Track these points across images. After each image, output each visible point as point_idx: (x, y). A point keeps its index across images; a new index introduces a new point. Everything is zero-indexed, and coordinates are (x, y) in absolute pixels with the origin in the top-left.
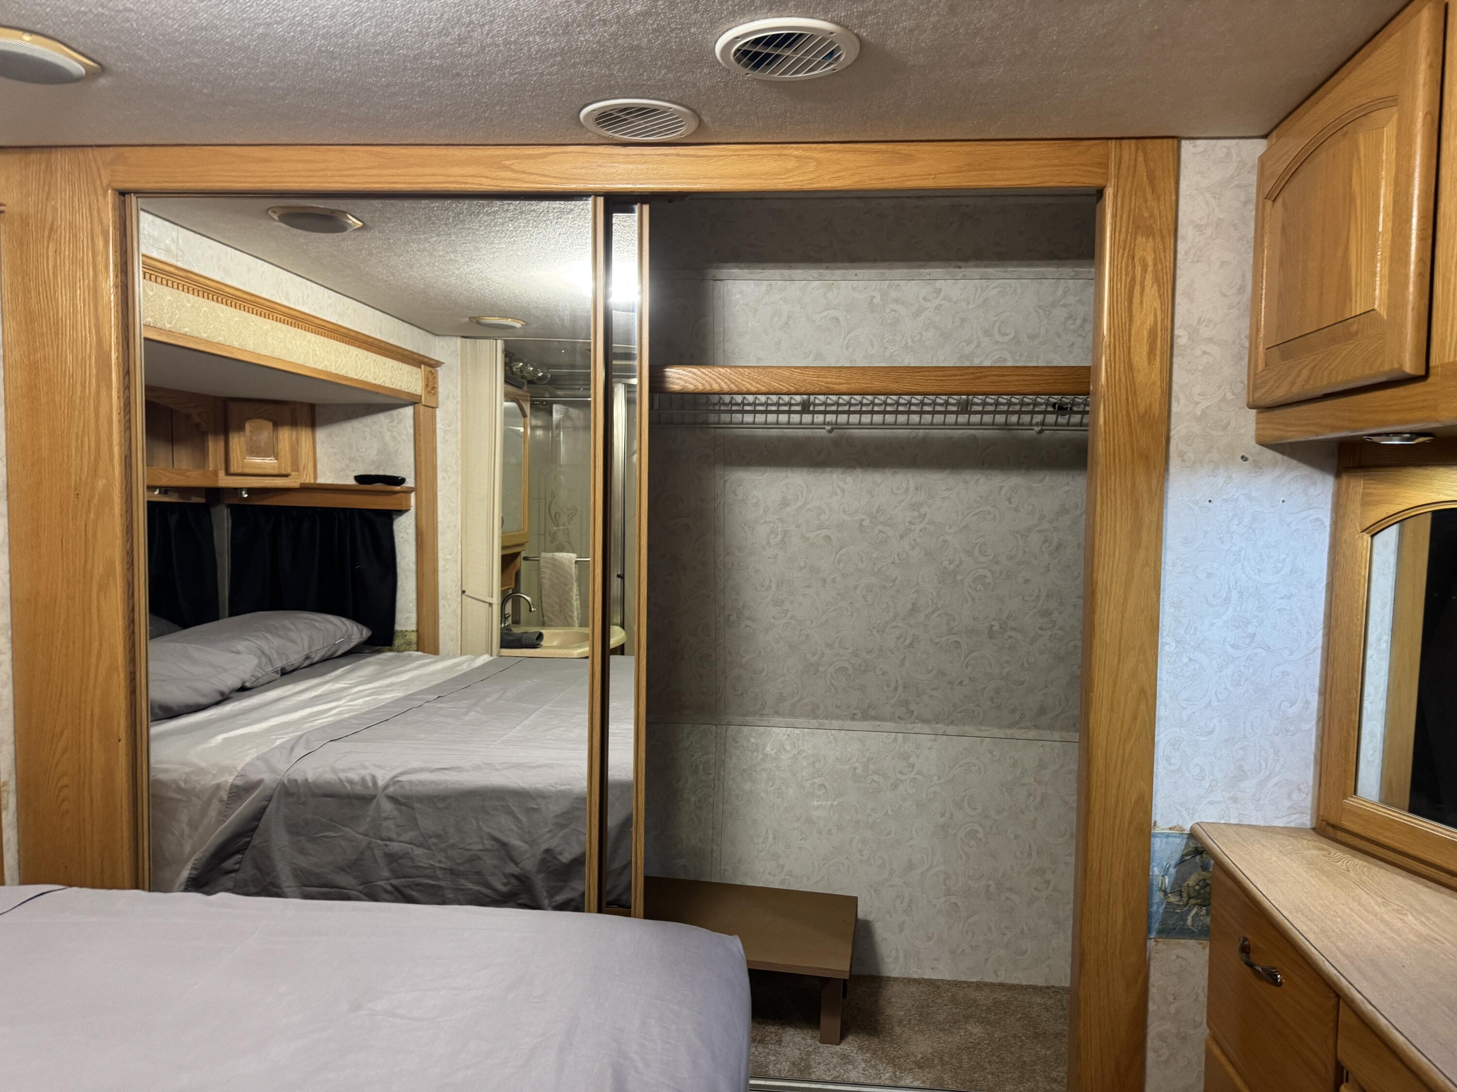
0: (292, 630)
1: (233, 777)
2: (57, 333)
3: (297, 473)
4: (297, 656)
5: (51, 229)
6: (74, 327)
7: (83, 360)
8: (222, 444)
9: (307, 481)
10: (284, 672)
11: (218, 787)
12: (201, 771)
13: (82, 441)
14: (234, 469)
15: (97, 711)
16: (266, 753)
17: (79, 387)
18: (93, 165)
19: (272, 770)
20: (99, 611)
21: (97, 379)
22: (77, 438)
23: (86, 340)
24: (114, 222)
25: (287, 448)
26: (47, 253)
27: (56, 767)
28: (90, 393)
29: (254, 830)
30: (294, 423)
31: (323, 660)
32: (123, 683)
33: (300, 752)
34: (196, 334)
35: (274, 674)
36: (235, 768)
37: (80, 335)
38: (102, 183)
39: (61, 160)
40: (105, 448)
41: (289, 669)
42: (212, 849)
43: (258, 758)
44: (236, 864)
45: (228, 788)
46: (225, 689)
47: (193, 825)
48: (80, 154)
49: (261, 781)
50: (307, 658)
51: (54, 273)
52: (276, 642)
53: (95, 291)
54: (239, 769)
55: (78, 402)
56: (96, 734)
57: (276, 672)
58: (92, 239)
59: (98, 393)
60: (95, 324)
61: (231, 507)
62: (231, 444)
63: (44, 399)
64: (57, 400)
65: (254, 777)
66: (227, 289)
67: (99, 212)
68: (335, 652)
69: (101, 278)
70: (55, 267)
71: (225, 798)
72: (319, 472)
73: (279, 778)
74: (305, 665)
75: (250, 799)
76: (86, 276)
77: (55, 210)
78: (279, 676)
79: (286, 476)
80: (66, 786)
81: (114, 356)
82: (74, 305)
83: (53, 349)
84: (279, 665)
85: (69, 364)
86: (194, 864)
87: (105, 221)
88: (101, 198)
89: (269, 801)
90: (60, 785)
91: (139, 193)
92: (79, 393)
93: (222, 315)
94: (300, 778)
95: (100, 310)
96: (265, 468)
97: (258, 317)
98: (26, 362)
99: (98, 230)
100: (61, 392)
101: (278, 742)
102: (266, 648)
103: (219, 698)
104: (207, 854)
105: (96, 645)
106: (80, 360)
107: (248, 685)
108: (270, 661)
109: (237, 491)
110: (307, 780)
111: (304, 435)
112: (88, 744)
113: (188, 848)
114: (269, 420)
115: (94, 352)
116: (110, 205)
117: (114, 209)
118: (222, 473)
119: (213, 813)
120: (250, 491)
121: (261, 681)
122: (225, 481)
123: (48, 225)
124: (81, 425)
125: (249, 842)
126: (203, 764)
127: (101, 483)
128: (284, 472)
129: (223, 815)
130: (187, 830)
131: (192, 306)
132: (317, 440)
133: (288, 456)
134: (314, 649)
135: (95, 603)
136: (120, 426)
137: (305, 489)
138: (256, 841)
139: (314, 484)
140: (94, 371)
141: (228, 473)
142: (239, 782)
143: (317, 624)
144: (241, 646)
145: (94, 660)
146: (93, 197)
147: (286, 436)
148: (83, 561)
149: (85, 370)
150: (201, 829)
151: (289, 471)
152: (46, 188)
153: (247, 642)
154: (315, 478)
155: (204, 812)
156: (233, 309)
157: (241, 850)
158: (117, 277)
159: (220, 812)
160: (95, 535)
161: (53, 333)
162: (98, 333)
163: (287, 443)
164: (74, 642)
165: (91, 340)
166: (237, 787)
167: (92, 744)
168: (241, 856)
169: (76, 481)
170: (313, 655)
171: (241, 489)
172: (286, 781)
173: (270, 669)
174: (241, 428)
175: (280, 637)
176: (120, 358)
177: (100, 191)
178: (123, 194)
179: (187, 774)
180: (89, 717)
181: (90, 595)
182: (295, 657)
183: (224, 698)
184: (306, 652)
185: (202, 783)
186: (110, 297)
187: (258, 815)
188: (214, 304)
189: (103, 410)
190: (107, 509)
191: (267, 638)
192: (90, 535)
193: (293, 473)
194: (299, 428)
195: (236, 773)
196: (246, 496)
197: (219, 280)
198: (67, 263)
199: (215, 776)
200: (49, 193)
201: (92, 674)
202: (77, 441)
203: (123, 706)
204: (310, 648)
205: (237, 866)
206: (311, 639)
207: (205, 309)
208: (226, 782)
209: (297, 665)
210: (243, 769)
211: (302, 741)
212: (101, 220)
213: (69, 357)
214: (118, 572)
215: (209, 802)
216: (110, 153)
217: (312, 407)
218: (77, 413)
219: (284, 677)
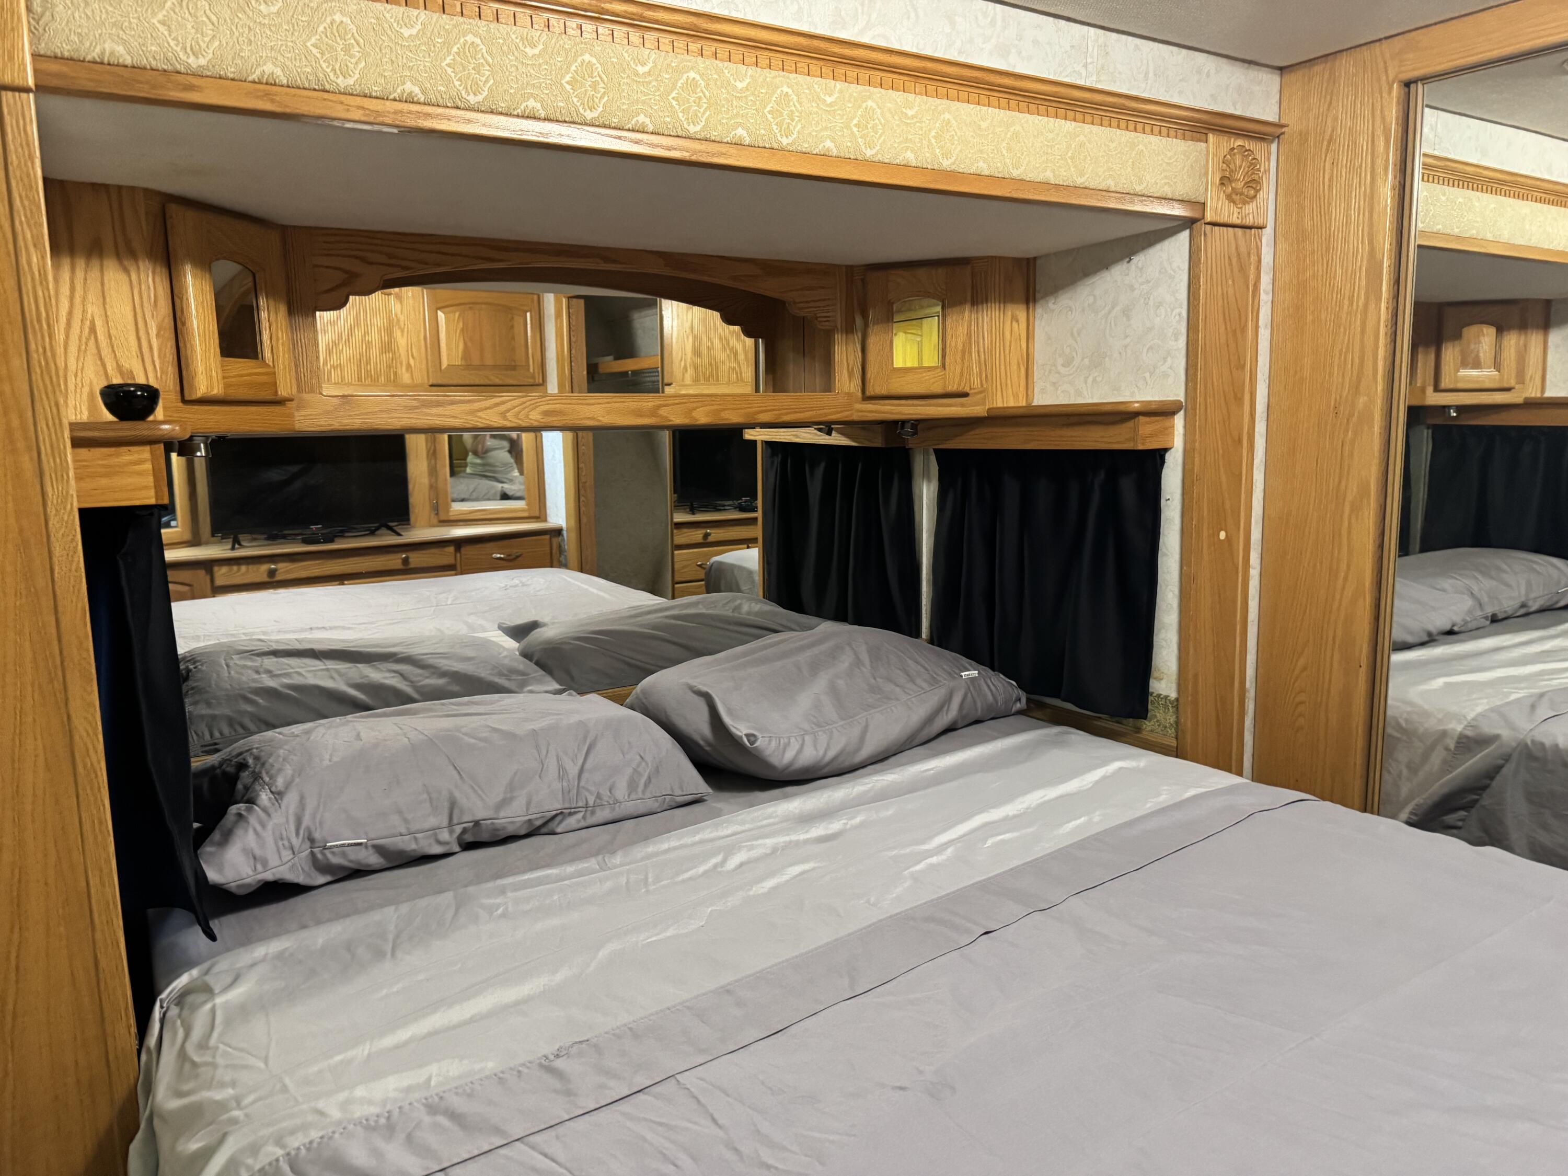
0: (1505, 572)
1: (1462, 726)
2: (1328, 249)
3: (1521, 386)
4: (1511, 603)
5: (1330, 141)
6: (1345, 240)
7: (1354, 272)
8: (1432, 356)
9: (1533, 395)
10: (1494, 619)
11: (1444, 734)
12: (1426, 714)
13: (1345, 358)
14: (1445, 383)
15: (1339, 633)
16: (1501, 706)
17: (1346, 302)
18: (1380, 60)
19: (1512, 727)
20: (1349, 532)
21: (1367, 292)
22: (1340, 355)
23: (1358, 251)
24: (1397, 119)
25: (1513, 358)
26: (1324, 166)
27: (1294, 684)
28: (1358, 305)
29: (1485, 788)
30: (1523, 326)
31: (1542, 611)
32: (1368, 608)
33: (1544, 711)
34: (1448, 231)
35: (1483, 620)
36: (1465, 717)
37: (1351, 247)
38: (1387, 77)
39: (1346, 65)
40: (1369, 364)
41: (1500, 616)
42: (1436, 798)
43: (1492, 710)
44: (1460, 820)
45: (1456, 738)
46: (1432, 629)
47: (1413, 769)
48: (1366, 52)
49: (1497, 737)
50: (1523, 605)
51: (1329, 186)
52: (1487, 583)
53: (1372, 197)
54: (1469, 718)
55: (1344, 316)
56: (1337, 656)
57: (1486, 618)
58: (1373, 141)
59: (1366, 305)
60: (1369, 233)
61: (1435, 429)
62: (1443, 356)
63: (1310, 318)
64: (1323, 317)
65: (1489, 729)
66: (1486, 173)
67: (1382, 112)
68: (1557, 602)
69: (1379, 182)
70: (1331, 180)
71: (1452, 746)
72: (1548, 382)
73: (1522, 737)
74: (1518, 614)
75: (1483, 753)
76: (1363, 182)
77: (1335, 119)
78: (1488, 622)
79: (1508, 390)
80: (1301, 703)
81: (1386, 264)
82: (1348, 216)
83: (1323, 264)
84: (1489, 610)
85: (1338, 278)
86: (1414, 809)
87: (1388, 120)
88: (1385, 95)
89: (1507, 760)
90: (1298, 700)
91: (1424, 79)
92: (1346, 307)
93: (1477, 204)
94: (1548, 742)
95: (1375, 216)
96: (1483, 381)
97: (1516, 201)
98: (1295, 282)
99: (1379, 132)
100: (1327, 308)
101: (1513, 697)
102: (1475, 589)
103: (1426, 638)
104: (1430, 802)
105: (1343, 566)
106: (1350, 271)
107: (1456, 629)
108: (1480, 604)
109: (1444, 408)
110: (1557, 746)
111: (1534, 339)
112: (1328, 665)
113: (1405, 790)
114: (1492, 325)
115: (1365, 263)
116: (1395, 100)
117: (1398, 103)
118: (1430, 390)
119: (1436, 759)
120: (1461, 409)
121: (1470, 626)
122: (1433, 399)
123: (1327, 137)
124: (1346, 341)
125: (1476, 801)
126: (1426, 707)
127: (1362, 401)
128: (1506, 385)
129: (1447, 766)
130: (1405, 772)
131: (1447, 199)
132: (1550, 344)
133: (1514, 365)
134: (1532, 595)
135: (1346, 524)
136: (1386, 339)
137: (1530, 404)
138: (1486, 800)
139: (1541, 398)
140: (1363, 283)
141: (1437, 389)
142: (1469, 733)
143: (1535, 566)
144: (1447, 584)
145: (1340, 582)
146: (1377, 95)
147: (1513, 342)
148: (1337, 480)
149: (1355, 283)
150: (1421, 774)
151: (1512, 383)
152: (1328, 98)
153: (1454, 581)
154: (1543, 390)
155: (1426, 756)
156: (1488, 195)
157: (1468, 807)
158: (1395, 178)
159: (1445, 762)
160: (1351, 455)
161: (1324, 249)
162: (1371, 242)
163: (1513, 350)
164: (1321, 563)
165: (1363, 250)
166: (1467, 737)
167: (1331, 665)
168: (1465, 813)
169: (1336, 400)
170: (1530, 603)
171: (1449, 407)
172: (1529, 743)
173: (1479, 613)
174: (1457, 336)
175: (1492, 578)
176: (1392, 266)
177: (1385, 88)
178: (1407, 84)
179: (1408, 713)
180: (1330, 639)
181: (1341, 516)
182: (1508, 603)
183: (1430, 640)
184: (1523, 599)
185: (1426, 726)
186: (1386, 201)
187: (1492, 773)
188: (1470, 193)
189: (1370, 324)
190: (1366, 428)
191: (1476, 578)
192: (1346, 453)
193: (1517, 386)
194: (1529, 331)
195: (1465, 723)
196: (1455, 414)
197: (1475, 162)
198: (1344, 174)
199: (1440, 721)
200: (1330, 103)
201: (1338, 597)
202: (1340, 358)
203: (1367, 632)
204: (1527, 594)
205: (1460, 824)
206: (1529, 584)
207: (1461, 200)
208: (1454, 730)
209: (1510, 613)
210: (1473, 719)
211: (1545, 699)
212: (1383, 118)
213: (1339, 272)
214: (1372, 493)
215: (1432, 748)
216: (1398, 43)
217: (1548, 303)
218: (1342, 330)
219: (1495, 625)
